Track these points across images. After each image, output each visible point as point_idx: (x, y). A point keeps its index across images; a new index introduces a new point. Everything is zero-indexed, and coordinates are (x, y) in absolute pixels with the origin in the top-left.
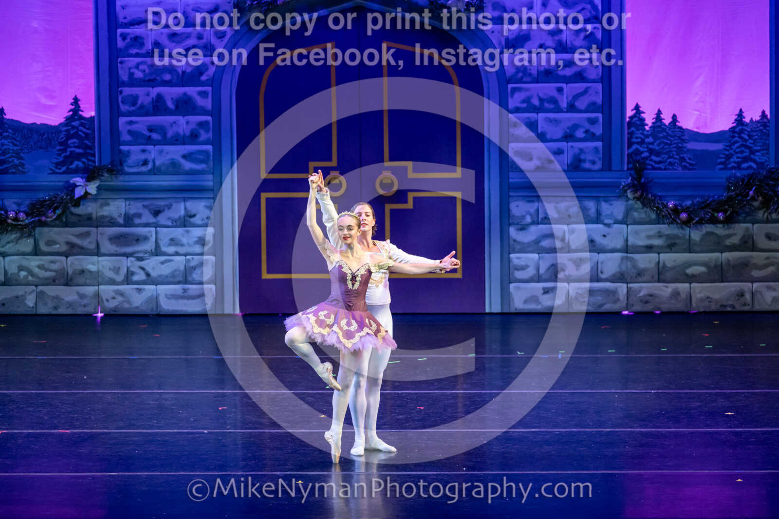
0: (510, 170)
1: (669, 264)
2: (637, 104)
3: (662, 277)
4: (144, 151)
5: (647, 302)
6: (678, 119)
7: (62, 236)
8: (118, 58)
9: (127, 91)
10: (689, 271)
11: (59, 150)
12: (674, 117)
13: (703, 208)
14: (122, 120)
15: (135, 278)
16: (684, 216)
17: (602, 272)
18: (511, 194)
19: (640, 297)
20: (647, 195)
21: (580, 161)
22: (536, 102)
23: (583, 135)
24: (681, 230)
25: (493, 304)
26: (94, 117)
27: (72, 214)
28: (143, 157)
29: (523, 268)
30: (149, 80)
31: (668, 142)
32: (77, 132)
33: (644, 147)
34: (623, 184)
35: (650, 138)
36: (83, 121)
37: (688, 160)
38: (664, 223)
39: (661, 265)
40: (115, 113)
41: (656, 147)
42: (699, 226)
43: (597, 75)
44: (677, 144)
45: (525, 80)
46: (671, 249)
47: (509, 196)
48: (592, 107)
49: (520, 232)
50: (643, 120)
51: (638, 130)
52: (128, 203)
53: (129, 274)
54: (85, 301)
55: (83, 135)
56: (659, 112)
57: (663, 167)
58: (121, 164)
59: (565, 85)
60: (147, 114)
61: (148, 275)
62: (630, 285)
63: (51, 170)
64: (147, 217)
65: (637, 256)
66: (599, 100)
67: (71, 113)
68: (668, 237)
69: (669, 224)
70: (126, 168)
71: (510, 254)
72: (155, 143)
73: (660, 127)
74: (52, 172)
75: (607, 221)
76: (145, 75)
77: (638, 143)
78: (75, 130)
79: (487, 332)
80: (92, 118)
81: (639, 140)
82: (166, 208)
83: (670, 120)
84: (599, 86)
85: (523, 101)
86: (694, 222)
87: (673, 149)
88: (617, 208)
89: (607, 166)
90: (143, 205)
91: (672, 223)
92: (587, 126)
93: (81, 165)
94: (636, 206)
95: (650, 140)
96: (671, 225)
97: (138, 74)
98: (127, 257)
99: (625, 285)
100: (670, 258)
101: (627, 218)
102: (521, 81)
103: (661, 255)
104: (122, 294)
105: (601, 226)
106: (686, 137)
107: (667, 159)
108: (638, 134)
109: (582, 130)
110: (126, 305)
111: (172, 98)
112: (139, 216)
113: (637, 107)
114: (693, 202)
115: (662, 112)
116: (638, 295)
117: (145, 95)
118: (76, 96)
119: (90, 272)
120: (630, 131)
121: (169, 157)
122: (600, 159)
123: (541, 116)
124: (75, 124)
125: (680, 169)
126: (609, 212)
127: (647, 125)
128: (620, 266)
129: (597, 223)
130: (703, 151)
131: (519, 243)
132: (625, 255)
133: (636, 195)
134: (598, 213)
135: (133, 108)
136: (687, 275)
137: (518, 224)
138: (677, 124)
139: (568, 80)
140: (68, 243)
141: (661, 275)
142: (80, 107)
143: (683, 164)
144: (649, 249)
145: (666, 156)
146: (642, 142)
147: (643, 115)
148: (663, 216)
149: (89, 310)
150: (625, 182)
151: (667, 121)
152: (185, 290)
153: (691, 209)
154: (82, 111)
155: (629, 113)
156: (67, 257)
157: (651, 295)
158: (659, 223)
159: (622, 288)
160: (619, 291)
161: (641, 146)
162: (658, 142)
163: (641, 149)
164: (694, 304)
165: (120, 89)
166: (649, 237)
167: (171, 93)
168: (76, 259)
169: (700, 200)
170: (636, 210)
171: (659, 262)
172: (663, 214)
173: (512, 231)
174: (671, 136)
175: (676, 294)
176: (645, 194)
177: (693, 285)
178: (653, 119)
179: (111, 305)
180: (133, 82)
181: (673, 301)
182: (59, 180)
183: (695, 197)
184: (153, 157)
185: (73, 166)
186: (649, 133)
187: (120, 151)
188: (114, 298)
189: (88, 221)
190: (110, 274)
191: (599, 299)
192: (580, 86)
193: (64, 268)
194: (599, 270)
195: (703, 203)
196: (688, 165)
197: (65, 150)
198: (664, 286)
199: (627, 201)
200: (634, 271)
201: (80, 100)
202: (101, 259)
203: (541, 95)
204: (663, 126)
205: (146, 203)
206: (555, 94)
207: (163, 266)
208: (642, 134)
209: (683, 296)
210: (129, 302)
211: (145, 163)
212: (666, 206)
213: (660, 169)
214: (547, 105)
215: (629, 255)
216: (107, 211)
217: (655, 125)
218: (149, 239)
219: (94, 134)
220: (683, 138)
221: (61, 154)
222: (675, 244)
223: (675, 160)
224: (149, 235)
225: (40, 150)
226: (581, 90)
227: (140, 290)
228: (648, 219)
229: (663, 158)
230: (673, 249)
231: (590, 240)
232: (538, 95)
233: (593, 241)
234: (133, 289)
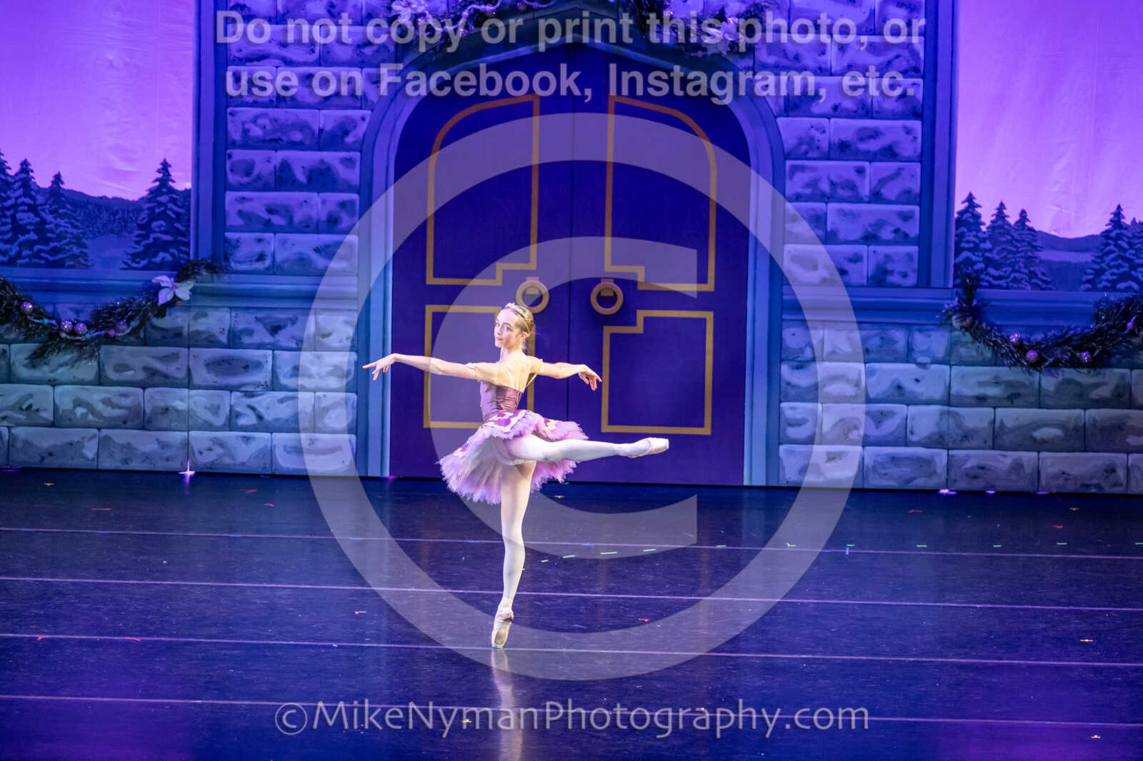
1: (1009, 424)
2: (971, 194)
3: (998, 441)
4: (260, 240)
5: (975, 477)
6: (1029, 217)
7: (138, 358)
8: (227, 107)
9: (239, 155)
10: (1038, 434)
11: (139, 236)
12: (1023, 215)
13: (1059, 345)
14: (230, 196)
15: (242, 421)
16: (1032, 355)
17: (912, 433)
18: (785, 316)
19: (966, 469)
20: (980, 323)
21: (886, 272)
22: (825, 187)
23: (891, 236)
24: (1027, 376)
25: (753, 474)
26: (190, 190)
27: (154, 327)
28: (258, 248)
29: (798, 423)
30: (271, 141)
31: (1014, 249)
32: (164, 212)
33: (978, 256)
34: (946, 306)
35: (988, 242)
36: (174, 196)
37: (1040, 276)
38: (1003, 365)
39: (997, 424)
40: (220, 185)
41: (995, 256)
42: (1053, 371)
43: (915, 151)
44: (1026, 252)
45: (810, 155)
46: (1012, 402)
47: (782, 320)
48: (906, 197)
49: (796, 371)
50: (978, 216)
51: (970, 231)
52: (234, 314)
53: (233, 415)
54: (168, 453)
55: (174, 216)
56: (1002, 206)
57: (1004, 285)
58: (227, 259)
59: (868, 163)
60: (266, 188)
61: (260, 417)
62: (951, 452)
63: (126, 263)
64: (262, 335)
65: (963, 411)
66: (916, 186)
67: (157, 183)
68: (1009, 384)
69: (1010, 366)
70: (233, 264)
71: (780, 402)
72: (276, 230)
73: (1001, 227)
74: (126, 266)
75: (921, 359)
76: (265, 135)
77: (969, 250)
78: (163, 209)
79: (744, 513)
80: (187, 192)
81: (971, 245)
82: (290, 324)
83: (1018, 218)
84: (917, 167)
85: (807, 185)
86: (1047, 364)
87: (1018, 259)
88: (937, 341)
89: (924, 280)
90: (256, 318)
91: (1015, 365)
92: (898, 223)
93: (168, 258)
94: (964, 339)
95: (988, 245)
96: (1013, 368)
97: (256, 131)
98: (231, 392)
99: (944, 452)
100: (1011, 416)
101: (950, 356)
102: (804, 156)
103: (998, 410)
104: (221, 444)
105: (913, 366)
106: (1039, 243)
107: (1011, 273)
108: (970, 237)
109: (891, 229)
110: (227, 461)
111: (303, 167)
112: (250, 332)
113: (970, 199)
114: (1046, 336)
115: (1006, 206)
116: (964, 467)
118: (165, 159)
119: (177, 411)
120: (959, 231)
121: (295, 249)
122: (914, 270)
123: (832, 206)
124: (164, 199)
125: (1029, 287)
126: (924, 347)
127: (984, 224)
128: (938, 424)
129: (908, 362)
130: (1061, 263)
131: (794, 387)
132: (946, 408)
133: (965, 324)
134: (910, 348)
135: (246, 180)
136: (1035, 440)
137: (793, 360)
138: (1028, 223)
139: (873, 157)
140: (145, 369)
141: (996, 438)
142: (170, 175)
143: (1034, 281)
144: (981, 400)
145: (1010, 269)
146: (975, 249)
147: (978, 210)
148: (1002, 354)
149: (173, 465)
150: (949, 304)
151: (1013, 219)
153: (1043, 346)
154: (173, 182)
155: (959, 206)
156: (144, 389)
157: (983, 468)
158: (995, 365)
159: (941, 456)
160: (937, 460)
161: (974, 254)
162: (999, 248)
163: (974, 258)
164: (1043, 482)
165: (228, 152)
166: (981, 384)
167: (302, 160)
168: (158, 392)
169: (1056, 333)
170: (965, 344)
171: (994, 421)
172: (1003, 351)
173: (785, 369)
174: (1018, 241)
175: (1018, 466)
176: (977, 322)
177: (1043, 454)
178: (993, 216)
179: (206, 459)
180: (248, 143)
181: (1014, 477)
183: (1051, 328)
184: (272, 250)
185: (158, 259)
186: (986, 236)
187: (226, 240)
188: (210, 449)
189: (176, 338)
190: (206, 415)
191: (906, 471)
192: (889, 167)
193: (139, 403)
194: (909, 429)
195: (1059, 338)
196: (1040, 283)
197: (146, 237)
198: (1001, 455)
199: (951, 331)
200: (959, 432)
201: (170, 166)
202: (193, 392)
203: (833, 177)
204: (1006, 227)
205: (261, 315)
206: (853, 176)
207: (281, 406)
208: (976, 236)
209: (1028, 470)
210: (231, 456)
212: (1006, 340)
213: (1000, 287)
214: (841, 192)
215: (952, 409)
216: (202, 325)
217: (995, 225)
218: (263, 366)
219: (189, 215)
220: (1034, 244)
221: (141, 241)
222: (1018, 395)
223: (1022, 276)
224: (263, 360)
225: (112, 235)
226: (891, 172)
227: (247, 439)
228: (980, 359)
229: (1006, 272)
230: (1016, 402)
231: (895, 385)
232: (828, 177)
233: (899, 387)
234: (237, 437)
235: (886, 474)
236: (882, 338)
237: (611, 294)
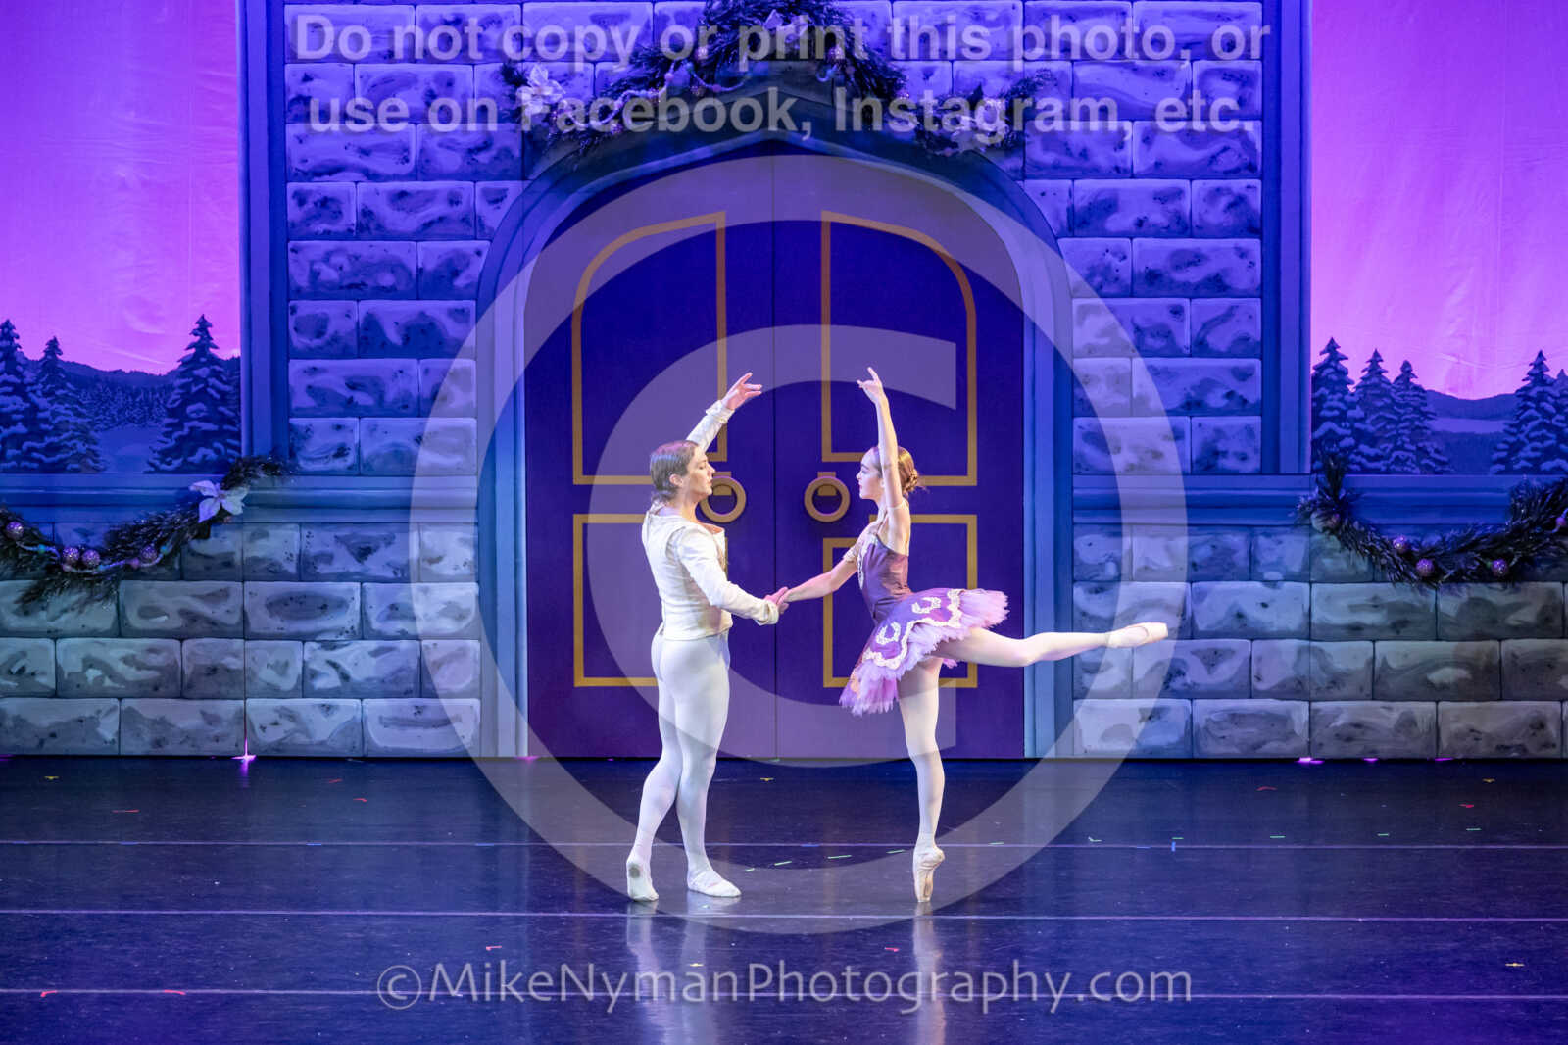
0: (1075, 471)
1: (1394, 664)
2: (1332, 341)
3: (1380, 688)
4: (339, 428)
5: (1349, 739)
6: (1414, 372)
7: (172, 598)
8: (288, 240)
9: (306, 307)
10: (1435, 677)
11: (168, 425)
12: (1407, 368)
13: (1462, 551)
14: (296, 366)
15: (320, 684)
16: (1424, 566)
17: (1259, 679)
18: (1076, 519)
19: (1335, 727)
20: (1351, 522)
21: (1217, 453)
23: (1223, 403)
24: (1418, 595)
26: (239, 358)
27: (194, 554)
28: (338, 439)
29: (1100, 669)
30: (350, 287)
31: (1396, 417)
32: (203, 391)
33: (1345, 427)
34: (1303, 500)
35: (1358, 407)
36: (217, 368)
37: (1433, 454)
38: (1384, 581)
39: (1378, 664)
40: (281, 351)
41: (1368, 427)
42: (1454, 587)
43: (1253, 281)
44: (1412, 420)
45: (1107, 290)
46: (1398, 632)
47: (1074, 524)
48: (1242, 346)
49: (1095, 596)
50: (1344, 372)
51: (1333, 392)
52: (305, 533)
53: (308, 675)
54: (218, 731)
55: (217, 396)
56: (1376, 358)
57: (1383, 468)
58: (292, 455)
59: (1187, 300)
60: (345, 354)
61: (345, 677)
62: (1316, 705)
63: (152, 465)
64: (345, 562)
65: (1329, 647)
66: (1255, 331)
67: (193, 351)
68: (1392, 608)
69: (1394, 582)
70: (301, 463)
72: (361, 412)
73: (1376, 386)
74: (152, 469)
75: (1270, 575)
76: (342, 278)
77: (1332, 419)
78: (201, 386)
80: (235, 361)
81: (1336, 412)
82: (383, 545)
83: (1399, 373)
84: (1256, 305)
86: (1445, 578)
87: (1401, 431)
88: (1291, 549)
89: (1271, 465)
90: (336, 537)
91: (1401, 581)
92: (1233, 384)
93: (211, 455)
94: (1328, 546)
95: (1358, 412)
96: (1399, 585)
97: (329, 274)
98: (304, 642)
99: (1307, 704)
100: (1394, 652)
101: (1310, 569)
102: (1097, 293)
103: (1379, 644)
104: (292, 716)
105: (1258, 585)
106: (1430, 408)
107: (1392, 451)
108: (1333, 401)
109: (1225, 392)
110: (301, 739)
111: (397, 323)
112: (329, 558)
113: (1332, 347)
114: (1443, 537)
115: (1383, 357)
116: (1333, 725)
117: (343, 316)
118: (203, 317)
119: (228, 670)
120: (1317, 394)
121: (389, 440)
122: (1256, 450)
124: (202, 372)
125: (1417, 470)
126: (1274, 558)
127: (1351, 382)
128: (1295, 665)
129: (1250, 579)
130: (1463, 436)
131: (1092, 618)
132: (1306, 643)
133: (1329, 523)
134: (1253, 559)
135: (316, 342)
136: (1430, 684)
137: (1090, 580)
138: (1413, 380)
139: (1194, 291)
140: (184, 613)
141: (1378, 685)
142: (210, 338)
143: (1424, 461)
144: (1355, 631)
146: (1341, 418)
147: (1342, 362)
148: (1383, 566)
149: (224, 748)
150: (1306, 497)
151: (1392, 374)
152: (419, 710)
153: (1439, 553)
154: (216, 348)
155: (1316, 358)
156: (182, 640)
157: (1358, 726)
158: (1374, 581)
159: (1300, 711)
160: (1295, 716)
161: (1340, 427)
162: (1374, 417)
163: (1340, 431)
164: (1444, 744)
165: (292, 303)
166: (1354, 608)
167: (394, 313)
168: (199, 645)
169: (1457, 534)
170: (1330, 553)
171: (1374, 658)
172: (1383, 561)
173: (1079, 594)
174: (1400, 406)
175: (1408, 723)
176: (1346, 521)
177: (1443, 705)
178: (1363, 371)
179: (271, 737)
180: (318, 290)
181: (1402, 738)
182: (164, 485)
183: (1448, 527)
184: (356, 441)
185: (196, 458)
186: (1355, 399)
187: (291, 428)
188: (276, 724)
189: (226, 568)
190: (269, 677)
191: (1252, 732)
192: (1217, 304)
193: (176, 662)
194: (1254, 674)
195: (1462, 540)
196: (1431, 463)
197: (179, 426)
198: (1384, 707)
199: (1310, 535)
200: (1325, 676)
201: (211, 326)
202: (249, 644)
203: (1139, 321)
204: (1383, 385)
205: (344, 532)
206: (1166, 318)
207: (375, 660)
208: (1341, 400)
209: (1422, 727)
210: (306, 732)
211: (341, 452)
212: (1388, 546)
213: (1377, 471)
214: (1150, 342)
215: (1314, 644)
216: (262, 549)
217: (1368, 383)
218: (348, 607)
219: (239, 393)
220: (1423, 408)
221: (171, 433)
222: (1404, 623)
223: (1407, 454)
224: (348, 597)
225: (130, 425)
226: (1221, 312)
227: (328, 708)
228: (1352, 573)
229: (1384, 450)
230: (1403, 632)
231: (1235, 612)
232: (1132, 320)
233: (1240, 615)
234: (313, 706)
235: (1224, 738)
236: (1214, 547)
237: (834, 494)
